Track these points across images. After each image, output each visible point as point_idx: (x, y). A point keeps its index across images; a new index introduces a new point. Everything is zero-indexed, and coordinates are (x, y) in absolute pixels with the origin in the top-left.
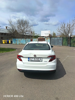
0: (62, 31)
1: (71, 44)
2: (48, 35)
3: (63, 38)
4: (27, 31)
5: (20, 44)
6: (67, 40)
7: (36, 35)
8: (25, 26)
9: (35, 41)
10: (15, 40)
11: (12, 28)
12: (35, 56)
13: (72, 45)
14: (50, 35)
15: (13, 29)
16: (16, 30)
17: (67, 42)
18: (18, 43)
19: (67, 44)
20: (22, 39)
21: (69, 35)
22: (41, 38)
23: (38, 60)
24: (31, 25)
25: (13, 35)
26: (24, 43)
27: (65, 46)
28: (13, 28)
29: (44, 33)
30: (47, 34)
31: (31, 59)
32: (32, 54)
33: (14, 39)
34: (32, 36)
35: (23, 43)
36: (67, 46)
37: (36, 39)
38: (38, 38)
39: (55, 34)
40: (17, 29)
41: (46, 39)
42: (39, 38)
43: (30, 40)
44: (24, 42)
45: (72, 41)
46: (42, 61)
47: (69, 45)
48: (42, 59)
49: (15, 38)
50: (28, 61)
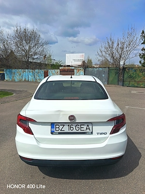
0: (107, 55)
1: (123, 81)
2: (80, 63)
3: (110, 69)
4: (35, 54)
5: (20, 81)
6: (116, 73)
7: (54, 62)
8: (31, 42)
9: (53, 74)
10: (11, 73)
11: (4, 46)
12: (72, 118)
13: (126, 83)
14: (84, 62)
15: (6, 50)
16: (12, 51)
17: (116, 77)
18: (17, 78)
19: (116, 80)
20: (26, 70)
21: (122, 63)
22: (67, 68)
23: (80, 131)
24: (44, 41)
25: (4, 61)
26: (31, 78)
27: (113, 85)
28: (6, 46)
29: (73, 59)
30: (78, 60)
31: (60, 128)
32: (61, 113)
33: (8, 70)
34: (46, 65)
35: (27, 79)
36: (117, 86)
37: (56, 70)
38: (60, 68)
39: (91, 60)
40: (14, 48)
41: (75, 70)
42: (62, 68)
43: (42, 72)
44: (30, 76)
45: (126, 76)
46: (92, 133)
47: (121, 83)
48: (90, 127)
49: (9, 67)
50: (52, 133)
